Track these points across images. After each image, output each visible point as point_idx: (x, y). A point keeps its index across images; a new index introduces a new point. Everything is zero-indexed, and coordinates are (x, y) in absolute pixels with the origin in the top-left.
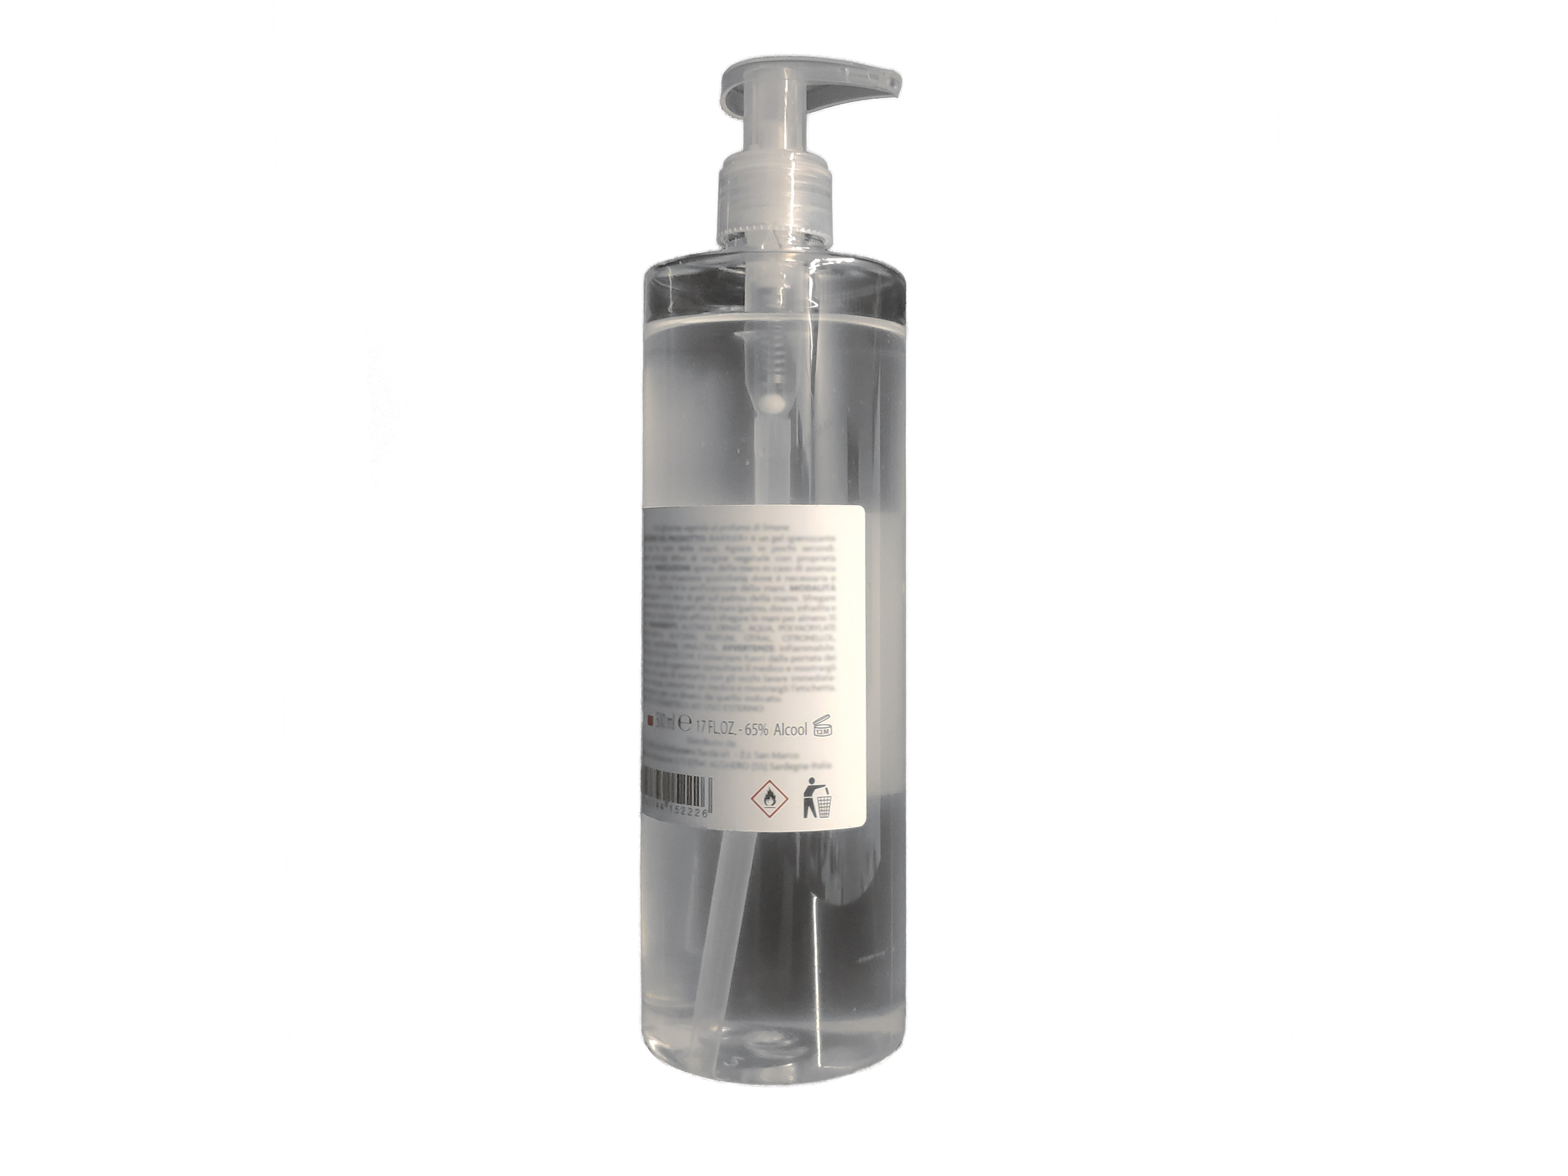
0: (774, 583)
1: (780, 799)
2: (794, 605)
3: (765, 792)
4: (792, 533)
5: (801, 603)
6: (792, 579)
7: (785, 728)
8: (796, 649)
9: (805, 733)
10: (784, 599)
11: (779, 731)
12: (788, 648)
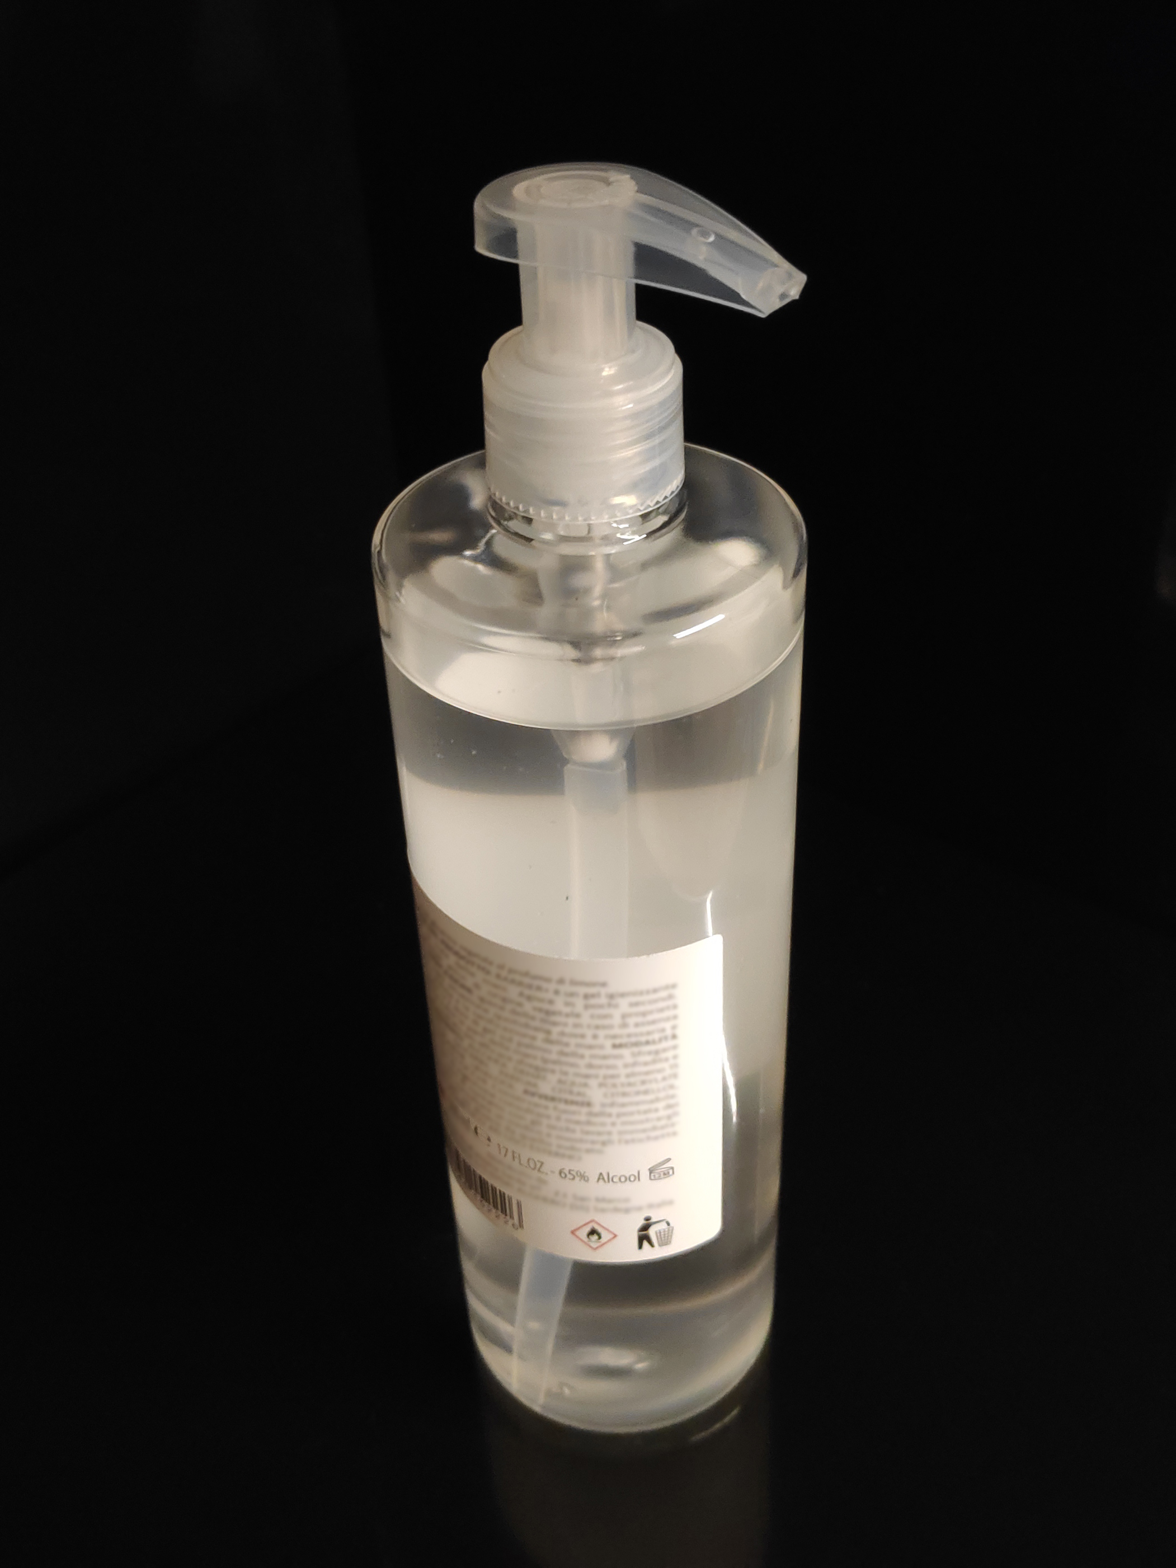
0: (589, 1041)
1: (605, 1236)
2: (619, 1063)
3: (588, 1229)
4: (613, 988)
5: (629, 1060)
6: (614, 1037)
7: (611, 1176)
8: (623, 1105)
9: (637, 1179)
10: (605, 1057)
11: (603, 1179)
12: (612, 1105)
